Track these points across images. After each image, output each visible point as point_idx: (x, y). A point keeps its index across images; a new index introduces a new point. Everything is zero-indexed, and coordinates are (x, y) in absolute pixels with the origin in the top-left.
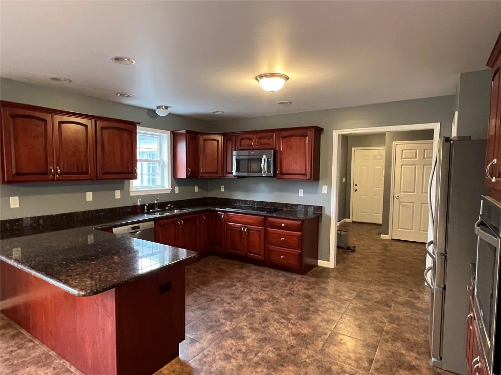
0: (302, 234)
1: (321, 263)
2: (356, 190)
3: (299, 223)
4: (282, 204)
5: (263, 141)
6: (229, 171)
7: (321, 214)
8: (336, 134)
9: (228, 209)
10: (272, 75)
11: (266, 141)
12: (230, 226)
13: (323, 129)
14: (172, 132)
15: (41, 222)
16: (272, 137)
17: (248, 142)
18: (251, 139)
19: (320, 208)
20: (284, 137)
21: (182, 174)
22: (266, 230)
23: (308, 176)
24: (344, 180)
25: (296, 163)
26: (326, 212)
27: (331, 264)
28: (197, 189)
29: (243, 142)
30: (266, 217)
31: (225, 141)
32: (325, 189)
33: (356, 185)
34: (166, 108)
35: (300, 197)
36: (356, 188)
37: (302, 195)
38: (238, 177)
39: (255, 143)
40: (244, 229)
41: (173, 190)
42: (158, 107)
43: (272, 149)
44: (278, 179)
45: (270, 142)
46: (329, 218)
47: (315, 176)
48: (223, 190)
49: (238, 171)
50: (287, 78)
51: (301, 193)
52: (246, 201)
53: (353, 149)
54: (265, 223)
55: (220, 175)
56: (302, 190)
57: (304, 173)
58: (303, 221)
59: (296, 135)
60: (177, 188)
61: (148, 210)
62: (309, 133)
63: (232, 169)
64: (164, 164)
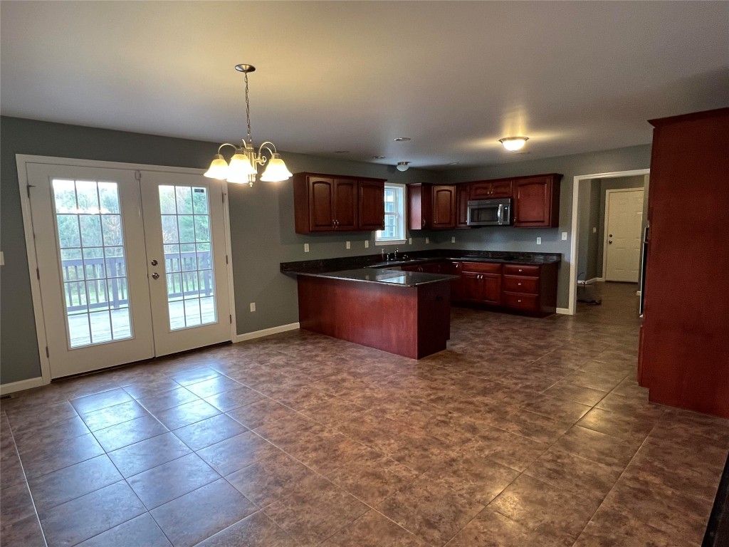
0: (539, 279)
1: (560, 311)
2: (610, 243)
3: (537, 268)
4: (519, 253)
5: (499, 190)
6: (462, 220)
7: (560, 261)
8: (576, 179)
9: (462, 259)
10: (514, 138)
11: (502, 190)
12: (465, 275)
13: (563, 175)
14: (407, 185)
15: (321, 264)
16: (509, 186)
17: (483, 191)
18: (486, 188)
19: (559, 255)
20: (521, 186)
21: (417, 225)
22: (503, 277)
23: (546, 223)
24: (595, 230)
25: (534, 210)
26: (565, 259)
27: (570, 311)
28: (427, 241)
29: (478, 192)
30: (503, 264)
31: (458, 191)
32: (564, 236)
33: (611, 236)
34: (406, 163)
35: (539, 244)
36: (611, 239)
37: (540, 243)
38: (472, 227)
39: (490, 192)
40: (480, 277)
41: (407, 242)
42: (399, 164)
43: (510, 197)
44: (516, 227)
45: (507, 190)
46: (568, 265)
47: (554, 222)
48: (453, 241)
49: (472, 220)
50: (527, 139)
51: (539, 242)
52: (479, 252)
53: (607, 191)
54: (501, 269)
55: (453, 225)
56: (540, 238)
57: (542, 220)
58: (540, 266)
59: (533, 183)
60: (410, 239)
61: (390, 259)
62: (548, 180)
63: (466, 219)
64: (399, 216)
